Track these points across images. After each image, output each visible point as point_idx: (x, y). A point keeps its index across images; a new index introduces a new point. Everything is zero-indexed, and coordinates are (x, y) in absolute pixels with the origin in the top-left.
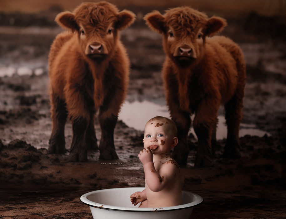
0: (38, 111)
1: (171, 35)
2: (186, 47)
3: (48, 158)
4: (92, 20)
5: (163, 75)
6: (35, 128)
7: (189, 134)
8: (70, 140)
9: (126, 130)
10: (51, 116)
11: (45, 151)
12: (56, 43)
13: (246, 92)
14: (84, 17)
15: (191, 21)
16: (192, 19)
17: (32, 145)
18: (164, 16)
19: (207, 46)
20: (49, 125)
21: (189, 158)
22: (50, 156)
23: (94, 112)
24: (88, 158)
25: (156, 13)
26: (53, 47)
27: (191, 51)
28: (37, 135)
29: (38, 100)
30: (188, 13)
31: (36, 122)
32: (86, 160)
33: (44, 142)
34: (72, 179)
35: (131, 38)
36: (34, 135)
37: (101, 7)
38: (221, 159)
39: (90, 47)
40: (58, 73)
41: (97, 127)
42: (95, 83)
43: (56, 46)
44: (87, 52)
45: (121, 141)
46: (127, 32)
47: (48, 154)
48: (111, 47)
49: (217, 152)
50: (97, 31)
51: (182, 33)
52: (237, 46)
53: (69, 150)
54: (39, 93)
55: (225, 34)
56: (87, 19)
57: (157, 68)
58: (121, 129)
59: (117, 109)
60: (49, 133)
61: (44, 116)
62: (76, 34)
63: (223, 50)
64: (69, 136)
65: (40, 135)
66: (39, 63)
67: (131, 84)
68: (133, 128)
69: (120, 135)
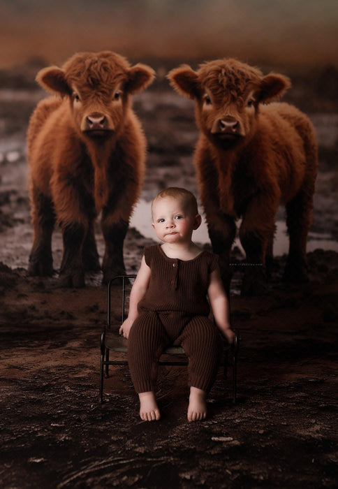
0: (12, 214)
1: (208, 101)
2: (229, 119)
3: (28, 282)
4: (90, 80)
5: (195, 160)
6: (9, 239)
7: (233, 248)
8: (59, 256)
9: (140, 242)
10: (32, 221)
11: (24, 271)
12: (38, 114)
13: (317, 186)
14: (78, 75)
15: (237, 80)
16: (239, 76)
17: (4, 263)
18: (198, 73)
19: (262, 118)
20: (28, 235)
21: (234, 283)
22: (30, 279)
23: (95, 215)
24: (86, 282)
25: (186, 68)
26: (33, 120)
27: (237, 126)
28: (12, 249)
29: (13, 198)
30: (233, 68)
31: (9, 230)
32: (83, 286)
33: (22, 260)
34: (63, 313)
35: (148, 106)
36: (7, 248)
37: (103, 59)
38: (280, 284)
39: (87, 119)
40: (41, 158)
41: (99, 237)
42: (96, 174)
43: (38, 118)
44: (83, 127)
45: (133, 258)
46: (142, 96)
47: (27, 276)
48: (119, 120)
49: (273, 275)
50: (99, 96)
51: (225, 99)
52: (305, 118)
53: (59, 271)
54: (13, 187)
55: (288, 99)
56: (83, 77)
57: (187, 150)
58: (134, 240)
59: (128, 212)
60: (29, 246)
61: (22, 221)
62: (67, 101)
63: (285, 124)
64: (58, 251)
65: (16, 249)
66: (13, 144)
67: (148, 174)
68: (151, 239)
69: (133, 249)
